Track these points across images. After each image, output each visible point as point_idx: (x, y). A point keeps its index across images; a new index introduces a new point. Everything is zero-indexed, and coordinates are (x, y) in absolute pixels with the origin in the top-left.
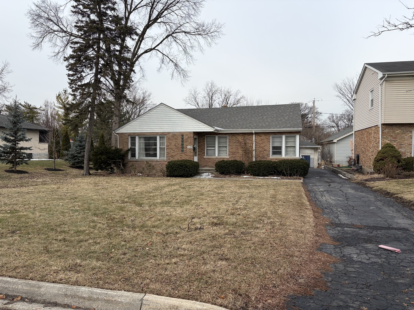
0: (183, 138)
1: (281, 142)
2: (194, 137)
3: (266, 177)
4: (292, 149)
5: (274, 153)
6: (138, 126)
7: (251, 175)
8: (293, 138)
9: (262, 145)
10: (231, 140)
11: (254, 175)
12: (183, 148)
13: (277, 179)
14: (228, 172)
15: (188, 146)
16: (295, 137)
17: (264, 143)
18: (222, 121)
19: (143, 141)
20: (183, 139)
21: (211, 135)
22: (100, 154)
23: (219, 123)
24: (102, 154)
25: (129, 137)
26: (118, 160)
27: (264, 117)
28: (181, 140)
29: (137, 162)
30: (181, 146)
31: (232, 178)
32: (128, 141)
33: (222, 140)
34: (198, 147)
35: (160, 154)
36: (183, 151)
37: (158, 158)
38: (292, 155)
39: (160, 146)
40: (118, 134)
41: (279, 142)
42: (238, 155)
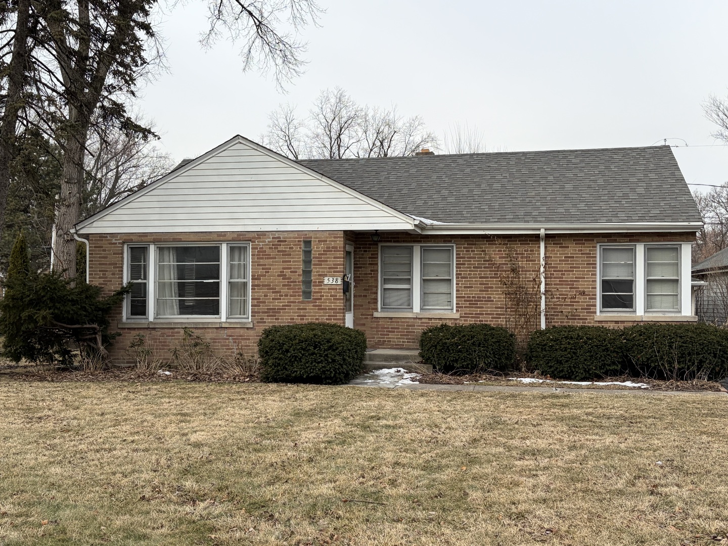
0: (310, 252)
1: (633, 266)
2: (344, 247)
3: (601, 384)
4: (666, 290)
5: (608, 303)
6: (157, 211)
7: (544, 374)
8: (672, 254)
9: (569, 277)
10: (464, 258)
11: (554, 377)
12: (308, 283)
13: (640, 388)
14: (468, 364)
15: (326, 279)
16: (677, 250)
17: (575, 267)
18: (430, 197)
19: (171, 261)
20: (308, 253)
21: (398, 242)
22: (31, 303)
23: (419, 203)
24: (37, 303)
25: (125, 247)
26: (88, 326)
27: (567, 186)
28: (302, 257)
29: (153, 332)
30: (301, 278)
31: (481, 384)
32: (122, 261)
33: (436, 259)
34: (355, 281)
35: (231, 303)
36: (307, 294)
37: (223, 319)
38: (669, 308)
39: (231, 277)
40: (87, 236)
41: (626, 265)
42: (488, 308)
